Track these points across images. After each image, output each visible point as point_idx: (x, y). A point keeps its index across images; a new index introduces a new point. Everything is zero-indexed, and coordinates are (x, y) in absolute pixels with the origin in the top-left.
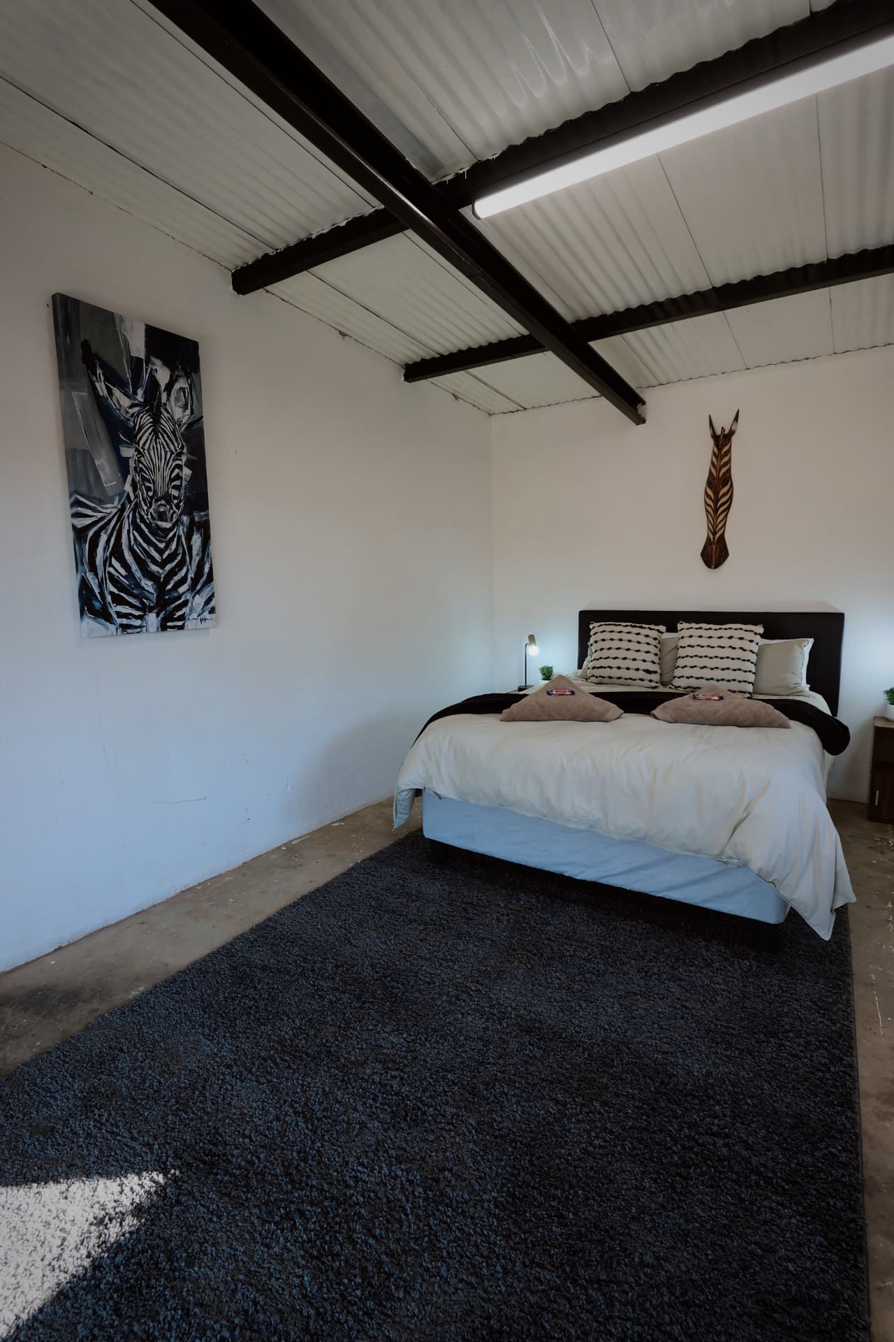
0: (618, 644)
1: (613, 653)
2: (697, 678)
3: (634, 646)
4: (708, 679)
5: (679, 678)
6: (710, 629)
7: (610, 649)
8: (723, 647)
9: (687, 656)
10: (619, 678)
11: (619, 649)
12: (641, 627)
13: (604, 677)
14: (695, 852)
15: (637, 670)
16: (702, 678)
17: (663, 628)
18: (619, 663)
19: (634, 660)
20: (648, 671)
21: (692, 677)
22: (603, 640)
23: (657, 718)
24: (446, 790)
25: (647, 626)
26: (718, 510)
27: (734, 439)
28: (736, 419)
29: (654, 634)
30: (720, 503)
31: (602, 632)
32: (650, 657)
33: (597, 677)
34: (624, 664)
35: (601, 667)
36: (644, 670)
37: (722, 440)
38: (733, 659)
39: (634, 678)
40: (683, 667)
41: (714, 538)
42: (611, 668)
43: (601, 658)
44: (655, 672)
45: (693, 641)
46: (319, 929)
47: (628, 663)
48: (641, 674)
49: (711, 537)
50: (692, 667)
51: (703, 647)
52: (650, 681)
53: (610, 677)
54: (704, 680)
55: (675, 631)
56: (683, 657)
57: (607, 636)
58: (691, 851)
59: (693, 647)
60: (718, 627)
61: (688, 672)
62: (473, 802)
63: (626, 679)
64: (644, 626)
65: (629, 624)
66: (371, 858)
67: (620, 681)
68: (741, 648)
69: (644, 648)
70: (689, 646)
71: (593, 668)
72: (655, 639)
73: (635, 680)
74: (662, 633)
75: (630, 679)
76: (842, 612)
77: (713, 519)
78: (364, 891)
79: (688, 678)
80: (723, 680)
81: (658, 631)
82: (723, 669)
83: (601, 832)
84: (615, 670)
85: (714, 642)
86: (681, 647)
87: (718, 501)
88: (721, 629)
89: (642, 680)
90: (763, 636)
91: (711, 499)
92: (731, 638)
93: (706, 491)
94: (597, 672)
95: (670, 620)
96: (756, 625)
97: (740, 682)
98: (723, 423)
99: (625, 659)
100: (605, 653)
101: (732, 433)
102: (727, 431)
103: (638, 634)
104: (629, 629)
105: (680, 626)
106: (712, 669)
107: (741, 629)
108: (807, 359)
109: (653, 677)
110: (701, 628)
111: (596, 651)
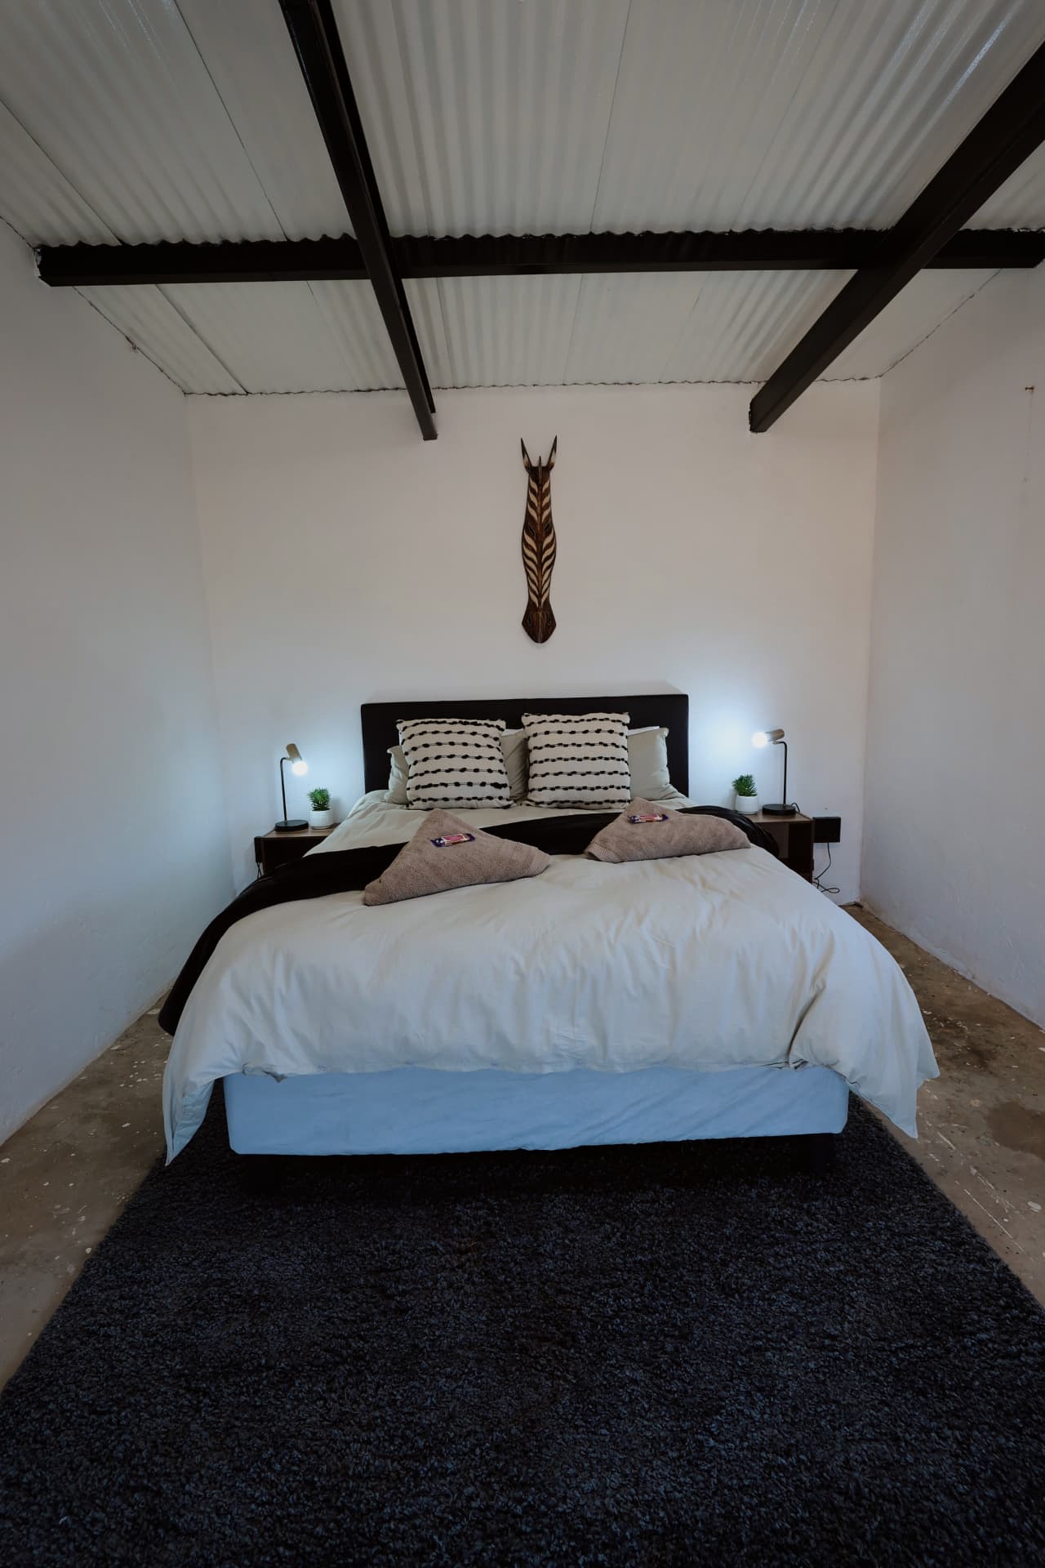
0: (450, 750)
1: (445, 764)
2: (566, 789)
3: (472, 751)
4: (579, 789)
5: (540, 790)
6: (569, 721)
7: (438, 757)
8: (593, 745)
9: (547, 760)
10: (459, 799)
11: (451, 756)
12: (475, 724)
13: (435, 800)
14: (741, 1063)
15: (483, 784)
16: (572, 788)
17: (502, 724)
18: (455, 776)
19: (476, 770)
20: (496, 785)
21: (558, 788)
22: (426, 746)
23: (597, 859)
24: (291, 1062)
25: (483, 722)
26: (542, 565)
27: (553, 473)
28: (554, 448)
29: (493, 732)
30: (544, 556)
31: (421, 734)
32: (496, 765)
33: (424, 800)
34: (464, 778)
35: (430, 786)
36: (492, 785)
37: (539, 475)
38: (607, 759)
39: (479, 797)
40: (543, 776)
41: (540, 603)
42: (446, 785)
43: (427, 772)
44: (505, 786)
45: (553, 739)
46: (65, 1528)
47: (468, 776)
48: (489, 790)
49: (535, 600)
50: (556, 774)
51: (566, 746)
52: (501, 798)
53: (446, 799)
54: (574, 791)
55: (519, 725)
56: (541, 762)
57: (430, 739)
58: (736, 1063)
59: (553, 746)
60: (577, 718)
61: (550, 781)
62: (351, 1071)
63: (469, 799)
64: (479, 722)
65: (457, 720)
66: (116, 1235)
67: (460, 803)
68: (613, 744)
69: (486, 752)
70: (547, 746)
71: (417, 787)
72: (496, 739)
73: (481, 799)
74: (502, 730)
75: (475, 798)
76: (684, 692)
77: (537, 578)
78: (139, 1337)
79: (552, 789)
80: (598, 788)
81: (498, 727)
82: (597, 774)
83: (595, 1068)
84: (452, 788)
85: (580, 738)
86: (535, 748)
87: (542, 553)
88: (582, 720)
89: (490, 798)
90: (631, 726)
91: (533, 550)
92: (598, 731)
93: (524, 540)
94: (425, 793)
95: (511, 711)
96: (621, 713)
97: (618, 788)
98: (539, 454)
99: (463, 770)
100: (432, 765)
101: (550, 466)
102: (544, 463)
103: (474, 734)
104: (460, 727)
105: (525, 720)
106: (583, 775)
107: (607, 719)
108: (630, 384)
109: (505, 792)
110: (557, 721)
111: (415, 763)
